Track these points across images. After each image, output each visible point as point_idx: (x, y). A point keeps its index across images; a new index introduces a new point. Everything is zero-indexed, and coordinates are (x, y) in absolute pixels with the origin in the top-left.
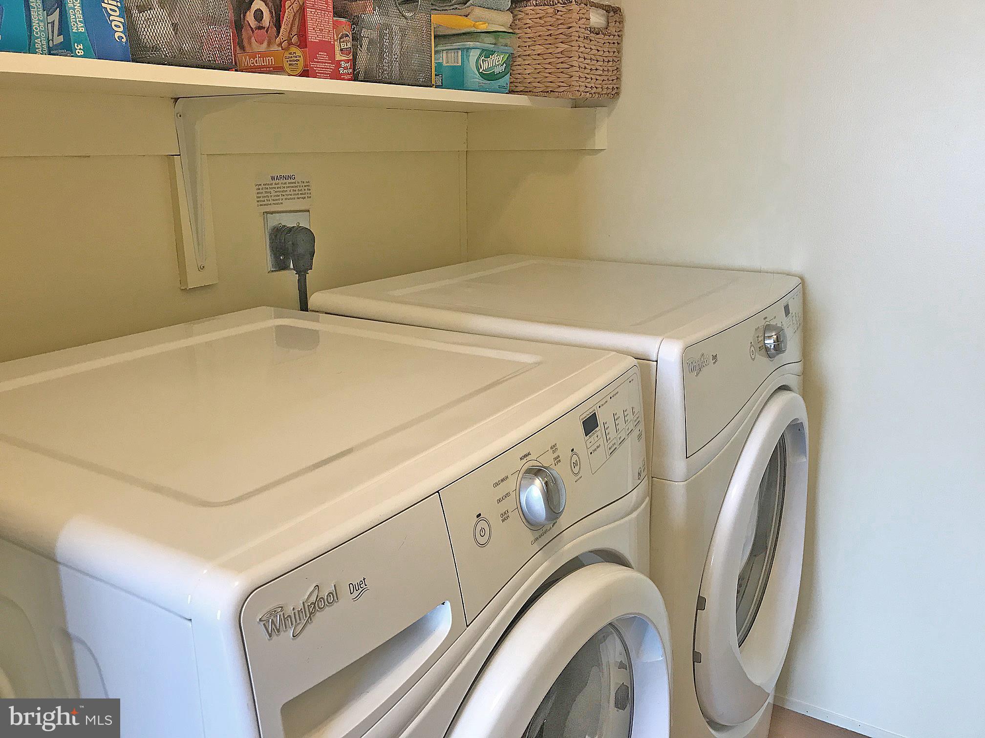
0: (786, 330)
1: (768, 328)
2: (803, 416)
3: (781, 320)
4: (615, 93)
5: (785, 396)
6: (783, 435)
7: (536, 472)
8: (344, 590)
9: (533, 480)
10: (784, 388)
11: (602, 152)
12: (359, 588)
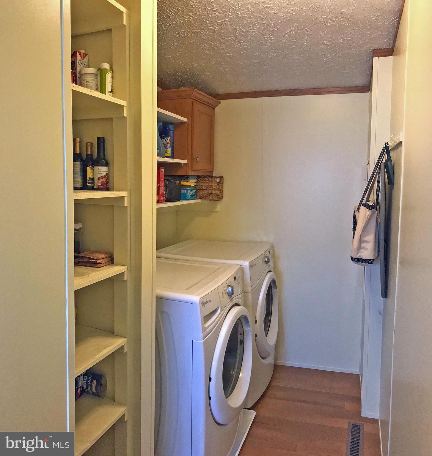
0: (269, 257)
1: (265, 257)
2: (275, 278)
3: (268, 255)
4: (222, 198)
5: (270, 273)
6: (270, 283)
7: (230, 286)
8: (209, 301)
9: (229, 287)
10: (270, 271)
11: (218, 213)
12: (210, 301)
